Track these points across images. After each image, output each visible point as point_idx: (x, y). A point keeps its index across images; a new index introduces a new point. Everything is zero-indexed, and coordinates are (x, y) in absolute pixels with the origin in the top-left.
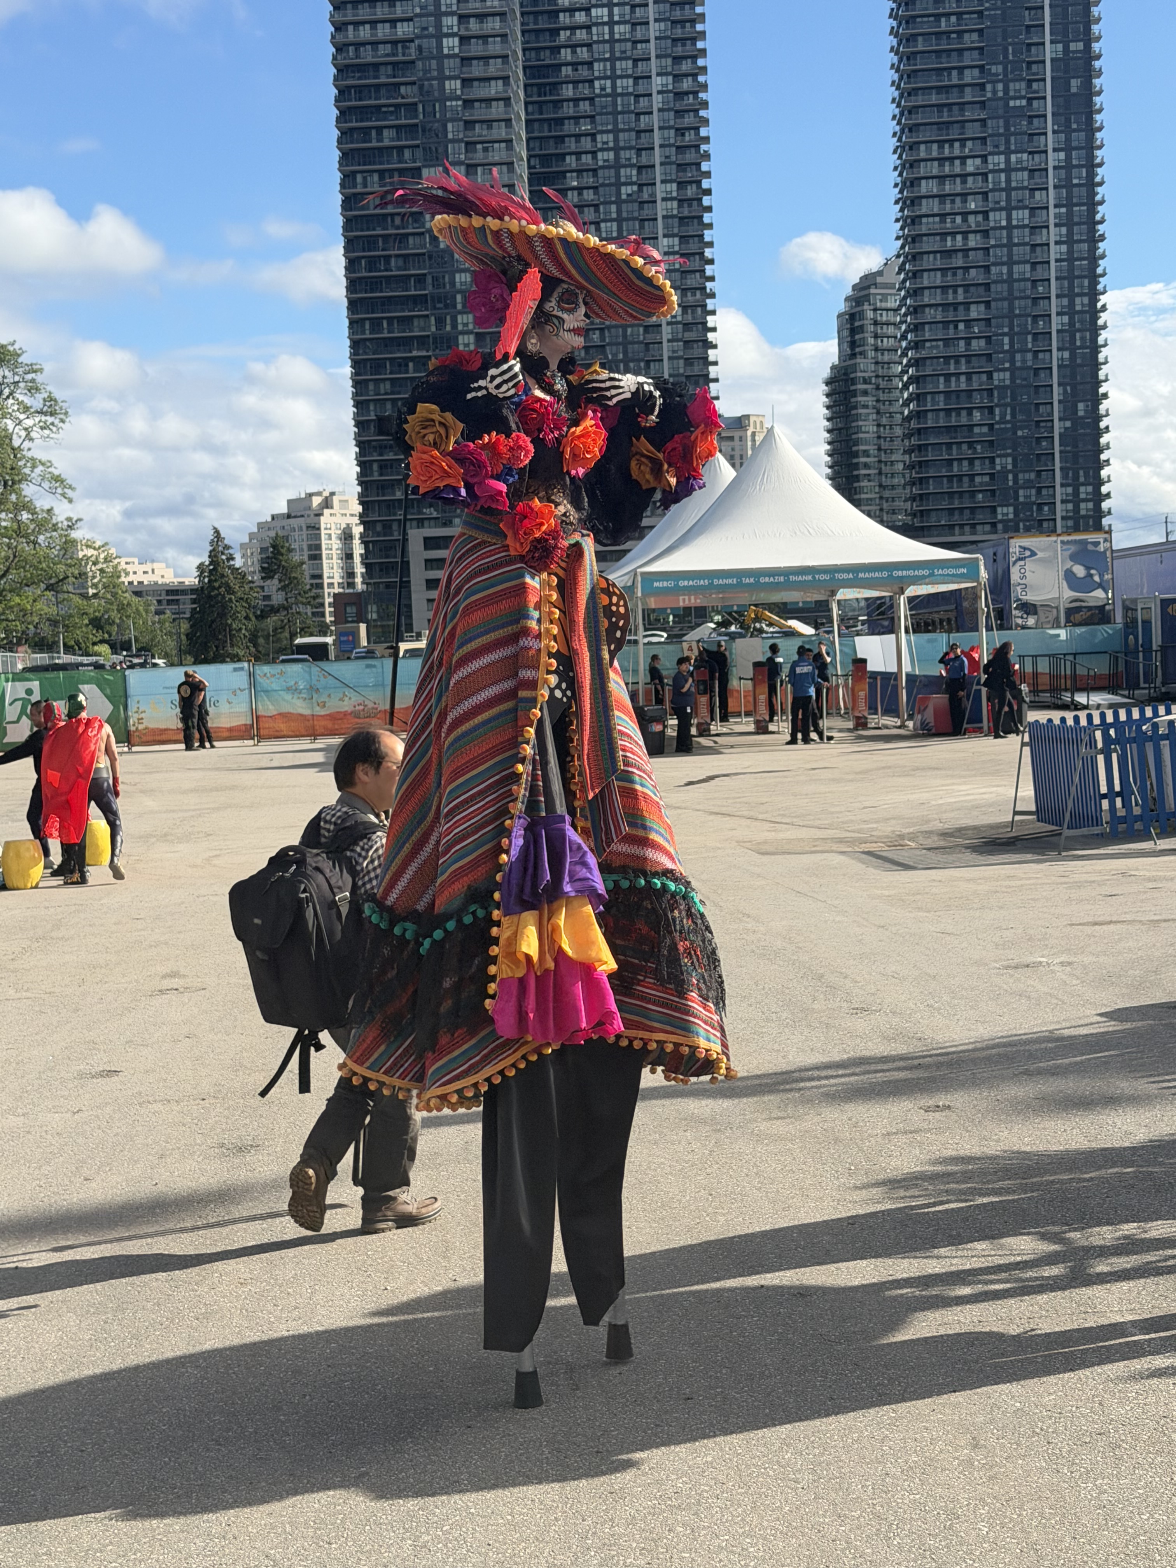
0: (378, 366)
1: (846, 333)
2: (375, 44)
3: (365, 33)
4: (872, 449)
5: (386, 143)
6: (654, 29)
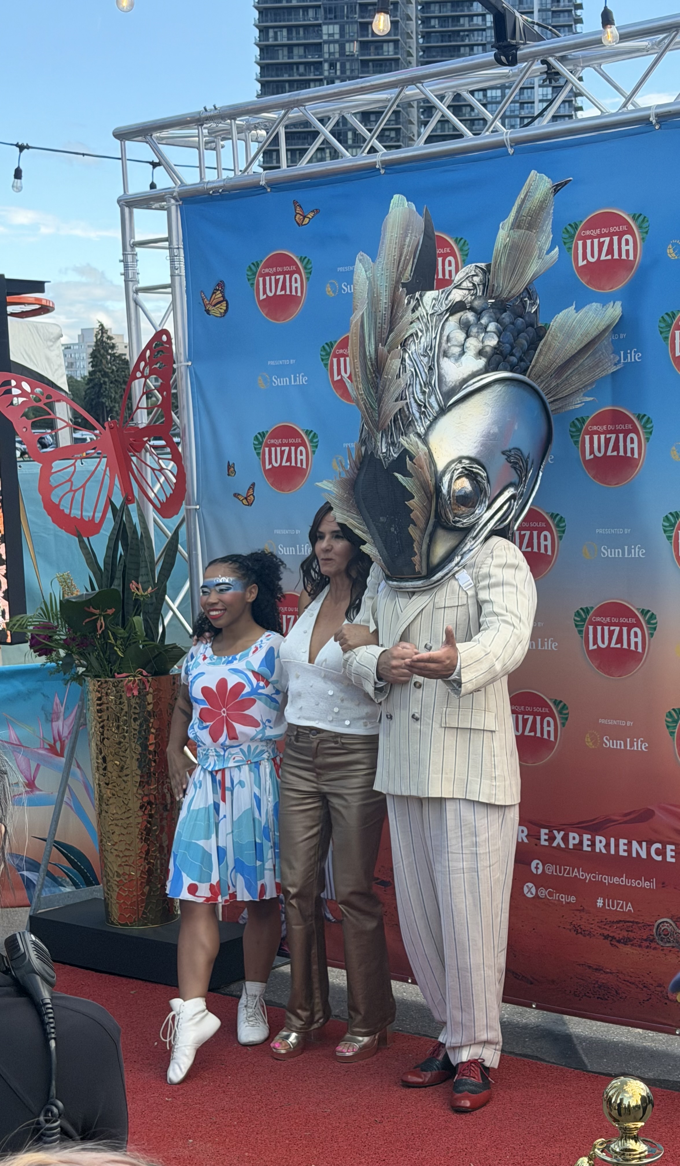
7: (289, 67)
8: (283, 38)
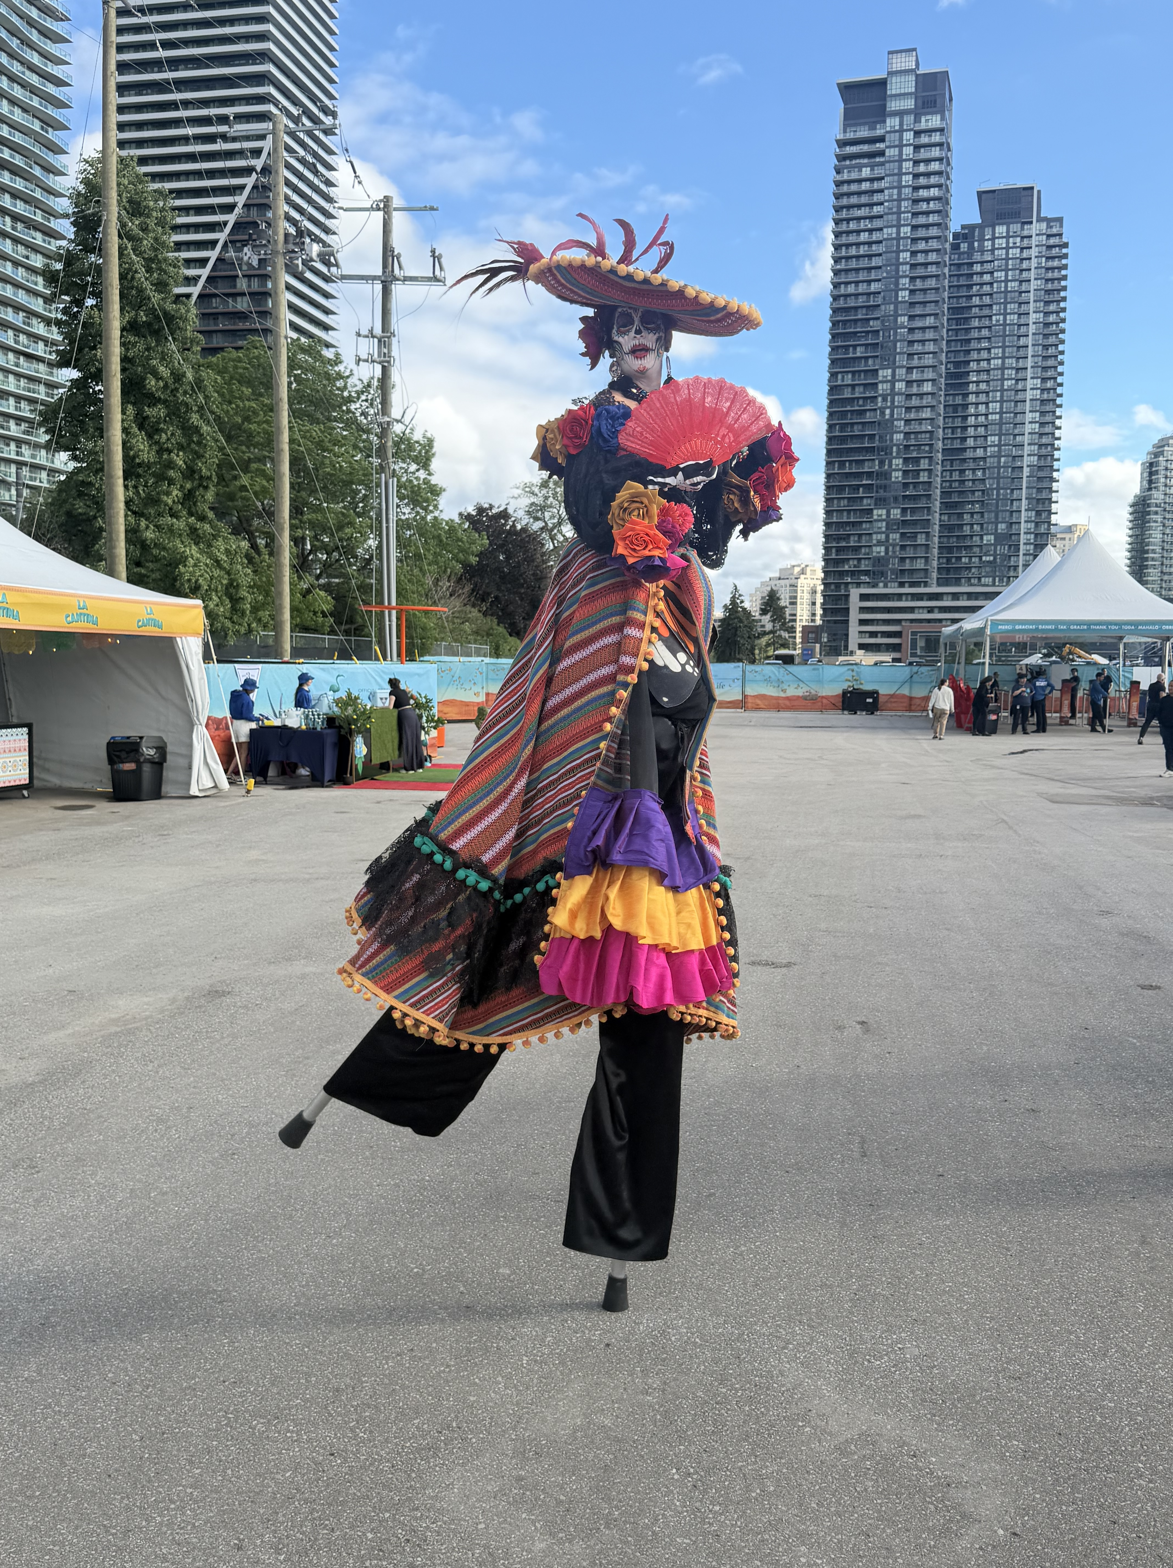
0: (841, 489)
1: (1146, 475)
2: (857, 295)
3: (851, 289)
4: (1158, 549)
5: (858, 354)
6: (1034, 285)
7: (851, 400)
8: (848, 379)
